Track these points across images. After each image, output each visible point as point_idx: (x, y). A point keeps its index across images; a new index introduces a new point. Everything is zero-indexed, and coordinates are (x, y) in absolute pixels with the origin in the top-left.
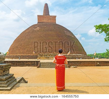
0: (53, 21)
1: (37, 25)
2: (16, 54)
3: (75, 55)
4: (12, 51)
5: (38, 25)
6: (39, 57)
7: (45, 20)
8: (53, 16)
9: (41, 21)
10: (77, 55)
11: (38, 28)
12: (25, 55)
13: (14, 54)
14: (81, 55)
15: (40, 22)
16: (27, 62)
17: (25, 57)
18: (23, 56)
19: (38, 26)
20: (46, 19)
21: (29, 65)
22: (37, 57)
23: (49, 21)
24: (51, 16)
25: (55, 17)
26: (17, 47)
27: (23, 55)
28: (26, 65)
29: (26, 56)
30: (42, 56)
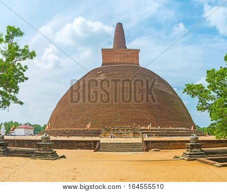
0: (134, 60)
1: (100, 71)
2: (62, 127)
3: (173, 129)
4: (55, 123)
5: (102, 70)
6: (104, 132)
7: (117, 59)
8: (132, 50)
9: (109, 61)
10: (177, 129)
11: (102, 77)
12: (79, 129)
13: (59, 128)
14: (183, 128)
15: (106, 62)
16: (78, 142)
17: (78, 133)
18: (74, 131)
19: (103, 73)
20: (119, 55)
21: (82, 148)
22: (100, 133)
23: (126, 60)
24: (129, 50)
25: (137, 51)
26: (64, 115)
27: (74, 129)
28: (77, 146)
29: (79, 131)
30: (108, 131)
